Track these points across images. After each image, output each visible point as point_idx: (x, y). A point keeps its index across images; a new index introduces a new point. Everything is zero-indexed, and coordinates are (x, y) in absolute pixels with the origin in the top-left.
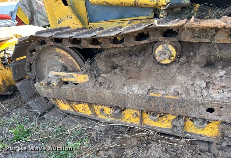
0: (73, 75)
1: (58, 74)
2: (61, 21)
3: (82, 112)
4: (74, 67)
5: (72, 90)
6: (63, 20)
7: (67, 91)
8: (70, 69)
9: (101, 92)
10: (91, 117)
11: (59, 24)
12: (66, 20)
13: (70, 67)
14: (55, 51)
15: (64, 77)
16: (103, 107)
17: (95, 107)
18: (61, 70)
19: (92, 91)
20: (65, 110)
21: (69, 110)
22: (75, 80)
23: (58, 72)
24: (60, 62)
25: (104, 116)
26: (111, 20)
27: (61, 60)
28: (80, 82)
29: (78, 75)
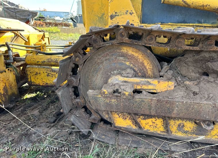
0: (151, 82)
1: (127, 80)
2: (116, 16)
3: (149, 129)
4: (144, 72)
5: (151, 101)
6: (118, 15)
7: (143, 101)
8: (140, 74)
9: (198, 103)
10: (164, 135)
11: (111, 19)
12: (123, 16)
13: (140, 72)
14: (119, 51)
15: (138, 84)
16: (184, 122)
17: (172, 122)
18: (132, 75)
19: (184, 102)
20: (124, 126)
21: (129, 127)
22: (153, 88)
23: (128, 77)
24: (127, 65)
25: (181, 133)
26: (169, 23)
27: (128, 63)
28: (159, 91)
29: (159, 82)
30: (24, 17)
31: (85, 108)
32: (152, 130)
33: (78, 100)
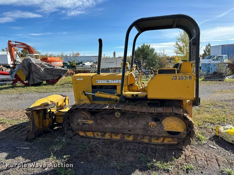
9: (98, 127)
10: (93, 137)
15: (84, 121)
16: (98, 133)
17: (95, 133)
19: (95, 126)
21: (84, 135)
22: (88, 123)
25: (98, 136)
27: (83, 115)
29: (90, 121)
30: (58, 74)
31: (72, 130)
32: (90, 136)
33: (70, 127)
